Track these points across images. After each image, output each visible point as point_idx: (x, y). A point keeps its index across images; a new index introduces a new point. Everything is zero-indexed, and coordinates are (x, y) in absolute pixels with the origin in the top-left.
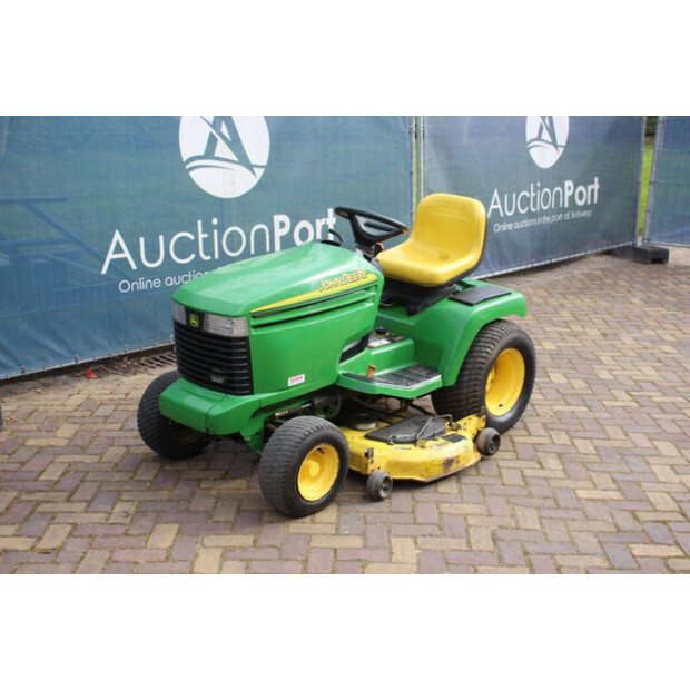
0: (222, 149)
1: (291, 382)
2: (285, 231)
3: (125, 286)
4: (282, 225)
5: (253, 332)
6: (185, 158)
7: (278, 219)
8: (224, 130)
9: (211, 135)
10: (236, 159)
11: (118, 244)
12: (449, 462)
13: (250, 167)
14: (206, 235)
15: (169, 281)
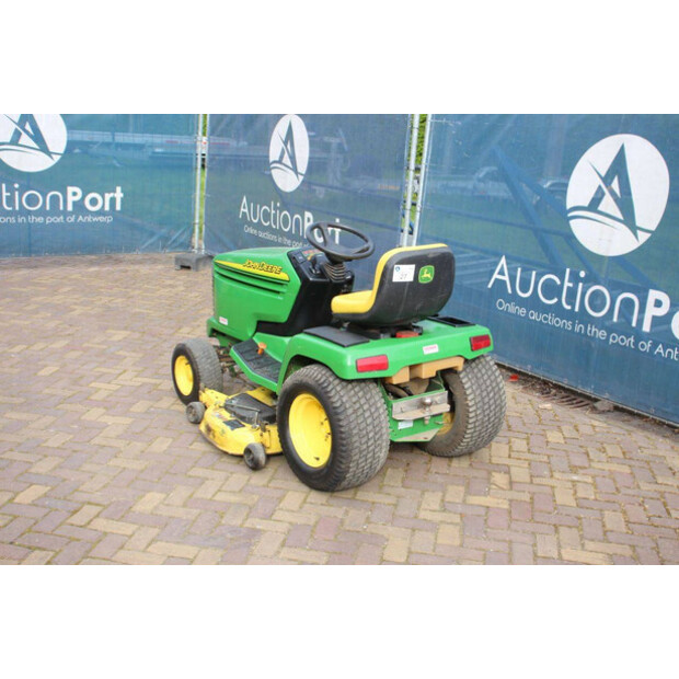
3: (501, 305)
6: (568, 207)
10: (620, 216)
13: (634, 228)
14: (571, 285)
15: (532, 315)
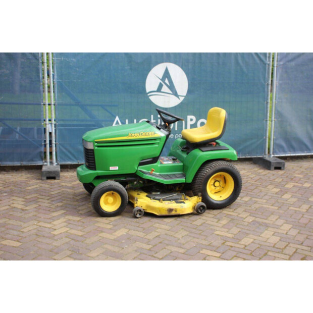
0: (165, 89)
1: (111, 168)
2: (193, 122)
4: (191, 120)
5: (96, 148)
7: (189, 117)
8: (167, 81)
9: (160, 83)
11: (117, 121)
12: (170, 210)
